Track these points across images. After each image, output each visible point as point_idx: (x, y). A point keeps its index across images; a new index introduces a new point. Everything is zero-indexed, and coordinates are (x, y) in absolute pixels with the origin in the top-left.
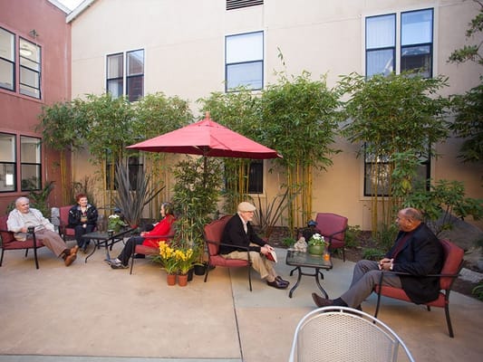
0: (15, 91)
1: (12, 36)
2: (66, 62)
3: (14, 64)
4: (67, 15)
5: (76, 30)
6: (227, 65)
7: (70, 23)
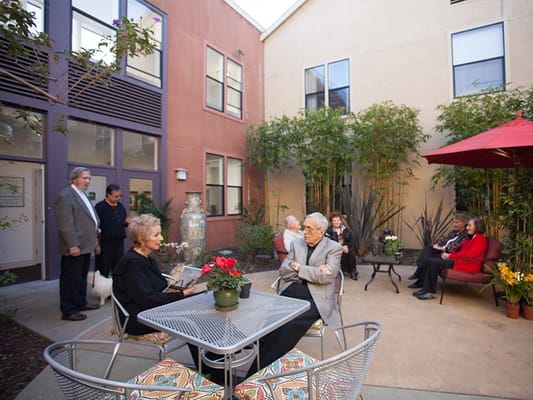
0: (223, 111)
1: (221, 57)
2: (260, 81)
3: (223, 84)
4: (261, 33)
5: (269, 48)
6: (454, 67)
7: (264, 41)
